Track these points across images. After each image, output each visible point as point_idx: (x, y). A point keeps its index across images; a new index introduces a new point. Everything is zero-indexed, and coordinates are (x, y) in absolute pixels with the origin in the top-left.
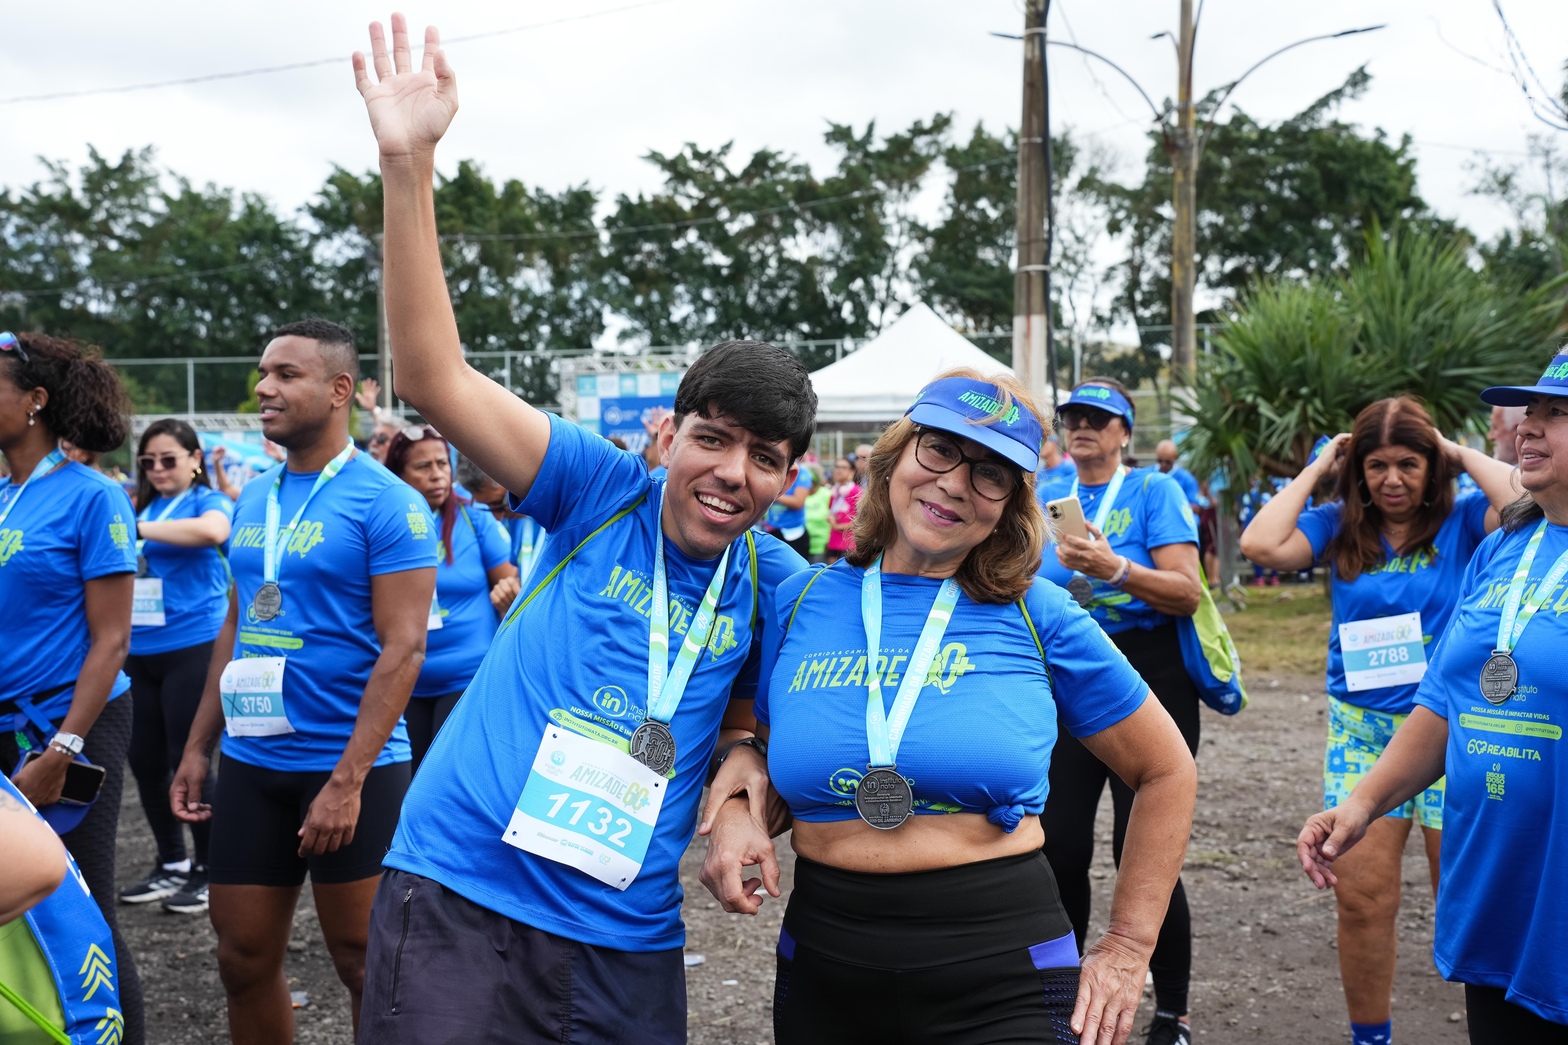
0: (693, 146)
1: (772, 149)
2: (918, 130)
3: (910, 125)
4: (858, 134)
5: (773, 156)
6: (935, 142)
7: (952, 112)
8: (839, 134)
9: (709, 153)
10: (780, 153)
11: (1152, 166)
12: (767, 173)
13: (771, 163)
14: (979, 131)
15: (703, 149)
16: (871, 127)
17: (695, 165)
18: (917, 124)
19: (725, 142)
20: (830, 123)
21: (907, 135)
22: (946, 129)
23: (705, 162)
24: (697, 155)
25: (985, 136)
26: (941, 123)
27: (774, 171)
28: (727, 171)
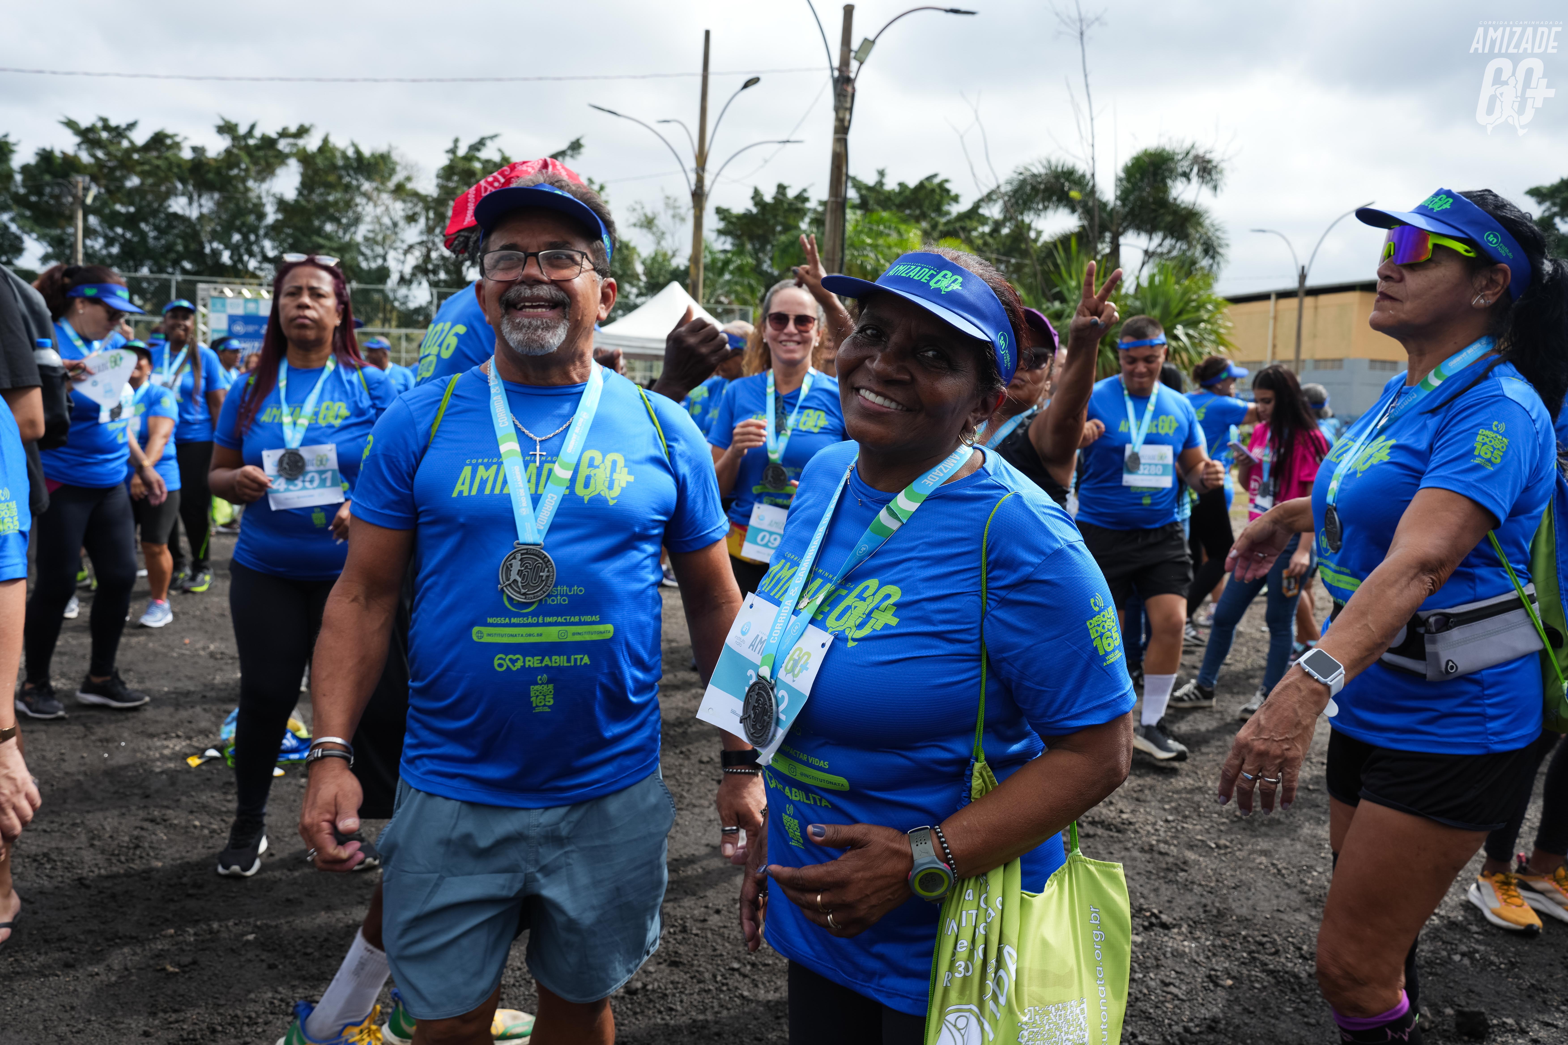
0: (105, 120)
1: (169, 131)
2: (284, 134)
3: (280, 130)
4: (242, 130)
5: (167, 136)
6: (295, 145)
7: (312, 126)
8: (227, 129)
9: (117, 128)
10: (176, 135)
11: (440, 181)
12: (163, 149)
13: (169, 142)
14: (326, 141)
15: (113, 123)
16: (253, 127)
17: (104, 135)
18: (285, 129)
19: (130, 120)
20: (223, 119)
21: (274, 135)
22: (305, 136)
23: (114, 134)
24: (107, 127)
25: (330, 145)
26: (302, 131)
27: (169, 147)
28: (131, 142)
